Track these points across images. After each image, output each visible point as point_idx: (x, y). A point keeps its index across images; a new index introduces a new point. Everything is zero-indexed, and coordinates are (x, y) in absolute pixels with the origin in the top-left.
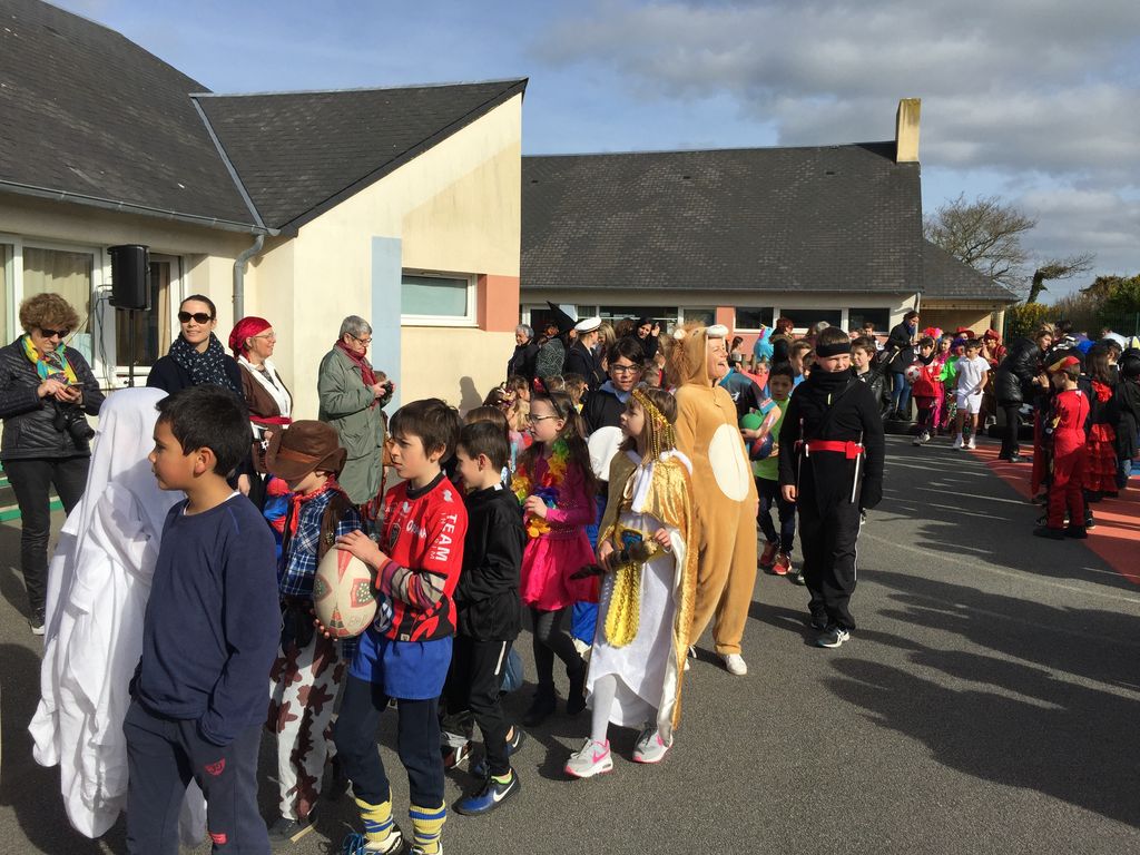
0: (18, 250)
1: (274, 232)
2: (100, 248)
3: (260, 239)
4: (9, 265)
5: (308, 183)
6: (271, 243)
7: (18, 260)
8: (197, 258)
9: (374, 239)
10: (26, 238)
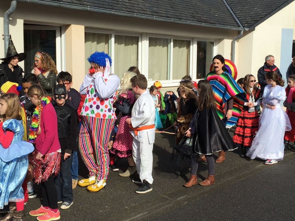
0: (172, 41)
1: (247, 29)
2: (193, 39)
3: (242, 32)
4: (169, 45)
5: (258, 10)
6: (246, 33)
7: (172, 44)
8: (220, 40)
9: (282, 29)
10: (174, 36)
